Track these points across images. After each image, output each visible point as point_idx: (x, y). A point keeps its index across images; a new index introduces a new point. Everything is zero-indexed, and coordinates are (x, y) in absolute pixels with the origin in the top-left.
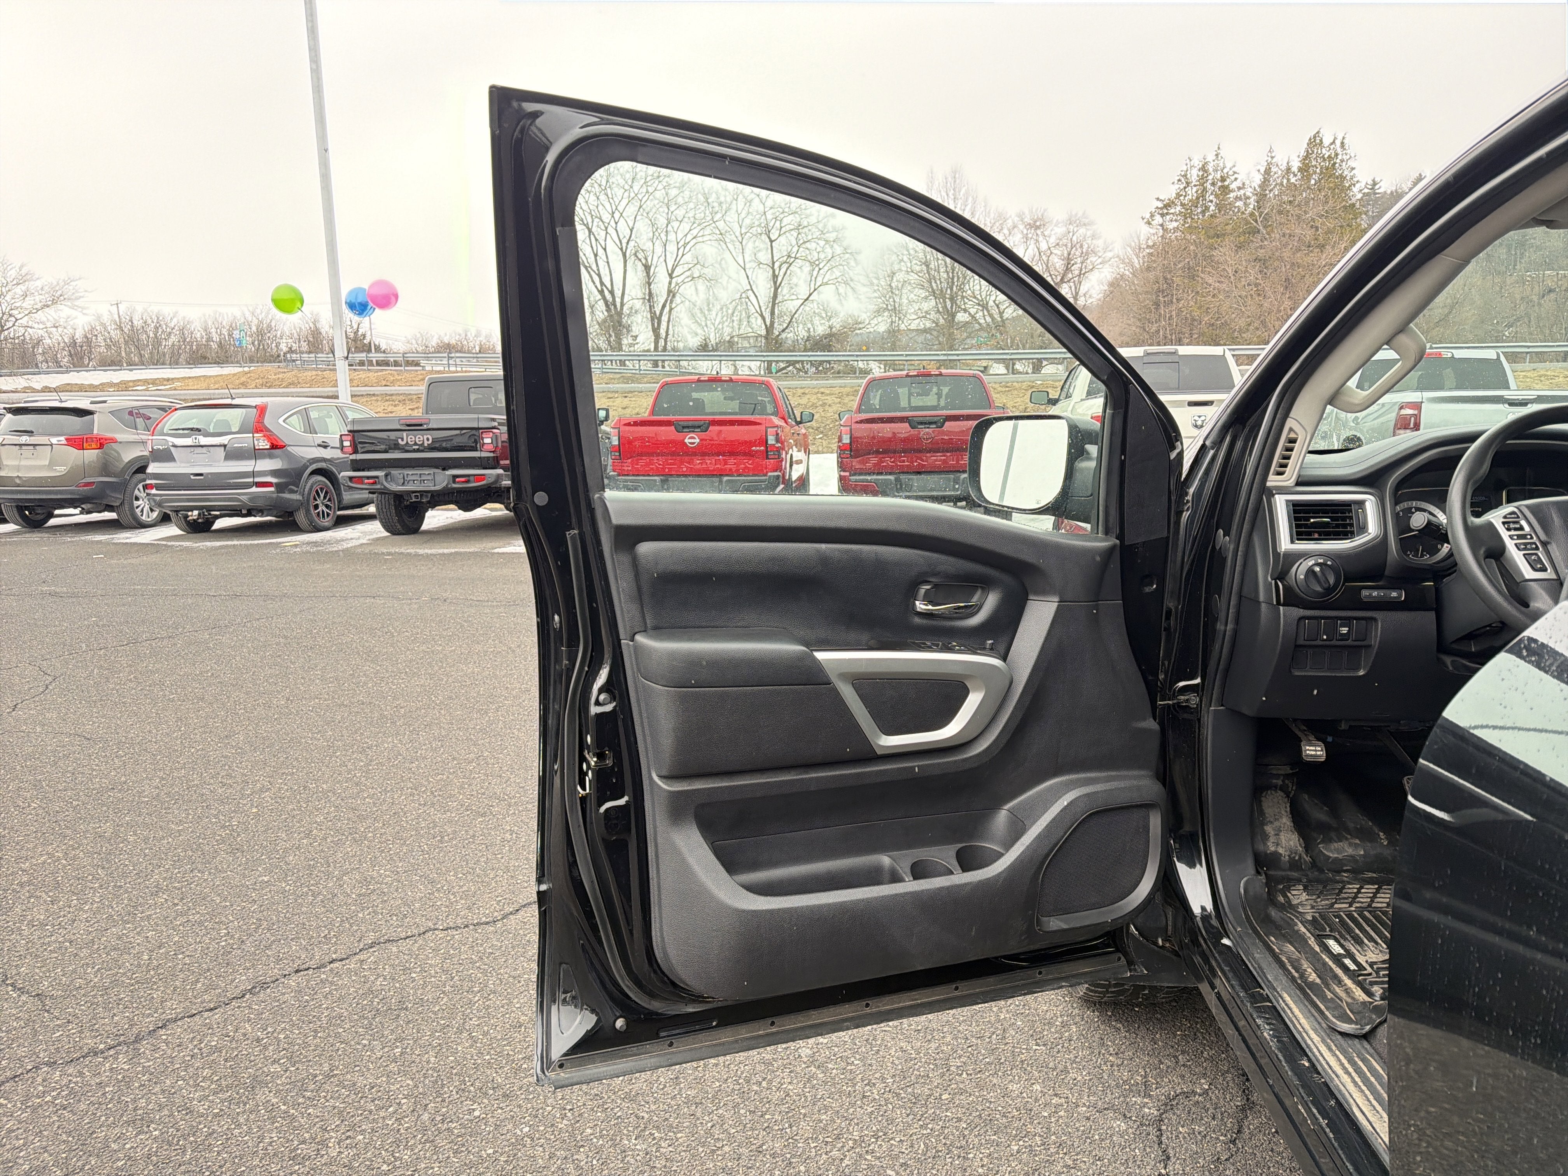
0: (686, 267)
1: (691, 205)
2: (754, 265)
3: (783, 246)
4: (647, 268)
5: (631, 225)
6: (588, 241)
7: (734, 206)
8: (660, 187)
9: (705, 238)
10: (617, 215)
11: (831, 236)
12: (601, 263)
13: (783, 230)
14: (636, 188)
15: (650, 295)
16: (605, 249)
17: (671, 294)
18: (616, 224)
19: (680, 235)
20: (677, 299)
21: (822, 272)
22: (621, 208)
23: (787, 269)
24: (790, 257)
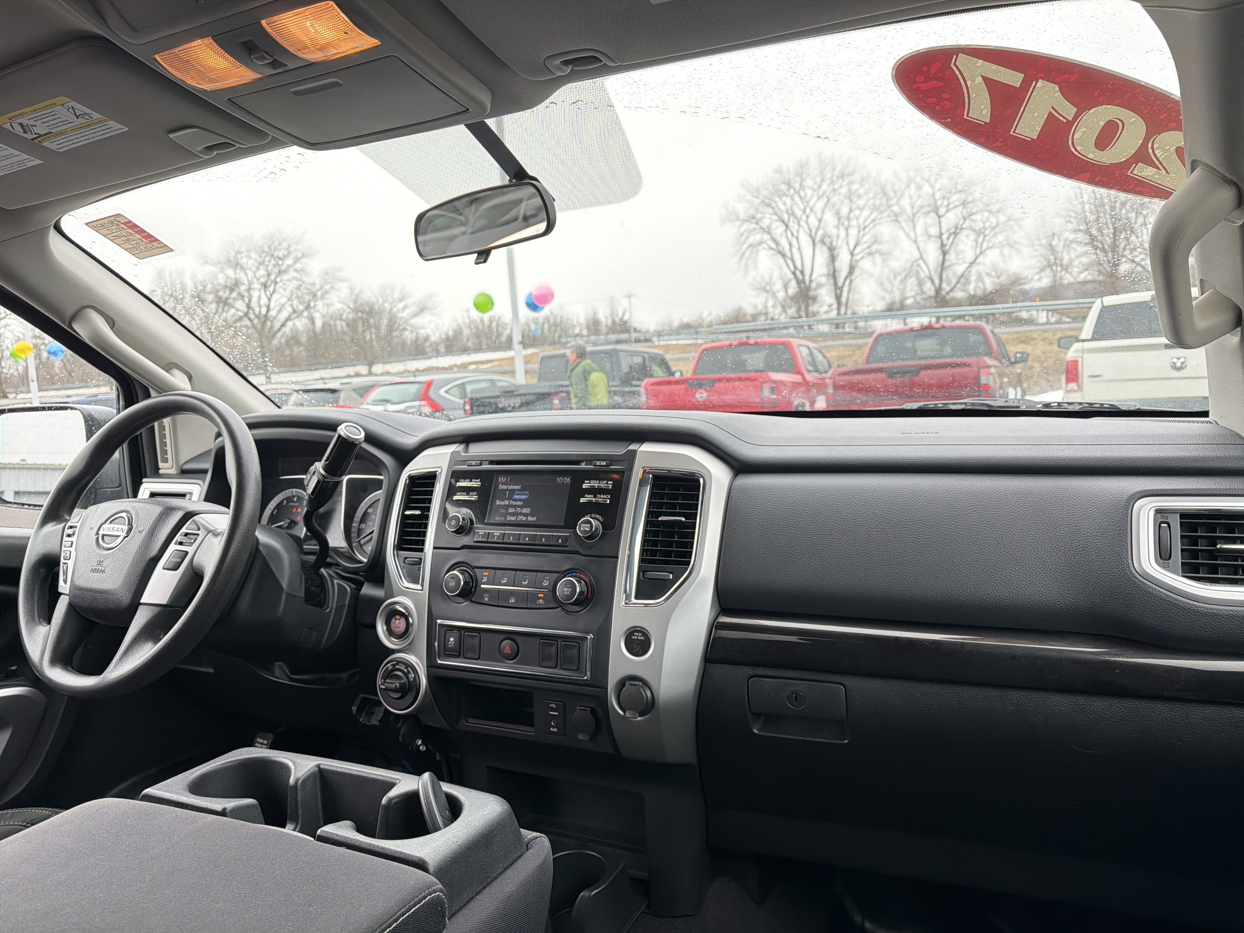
0: (866, 245)
1: (871, 195)
2: (925, 238)
3: (950, 219)
4: (831, 249)
5: (819, 217)
6: (784, 234)
7: (907, 193)
8: (844, 184)
9: (883, 221)
10: (808, 210)
11: (995, 208)
12: (795, 251)
13: (951, 206)
14: (824, 187)
15: (835, 271)
16: (797, 238)
17: (852, 269)
18: (807, 217)
19: (861, 220)
20: (857, 272)
21: (987, 238)
22: (811, 204)
23: (954, 238)
24: (956, 229)
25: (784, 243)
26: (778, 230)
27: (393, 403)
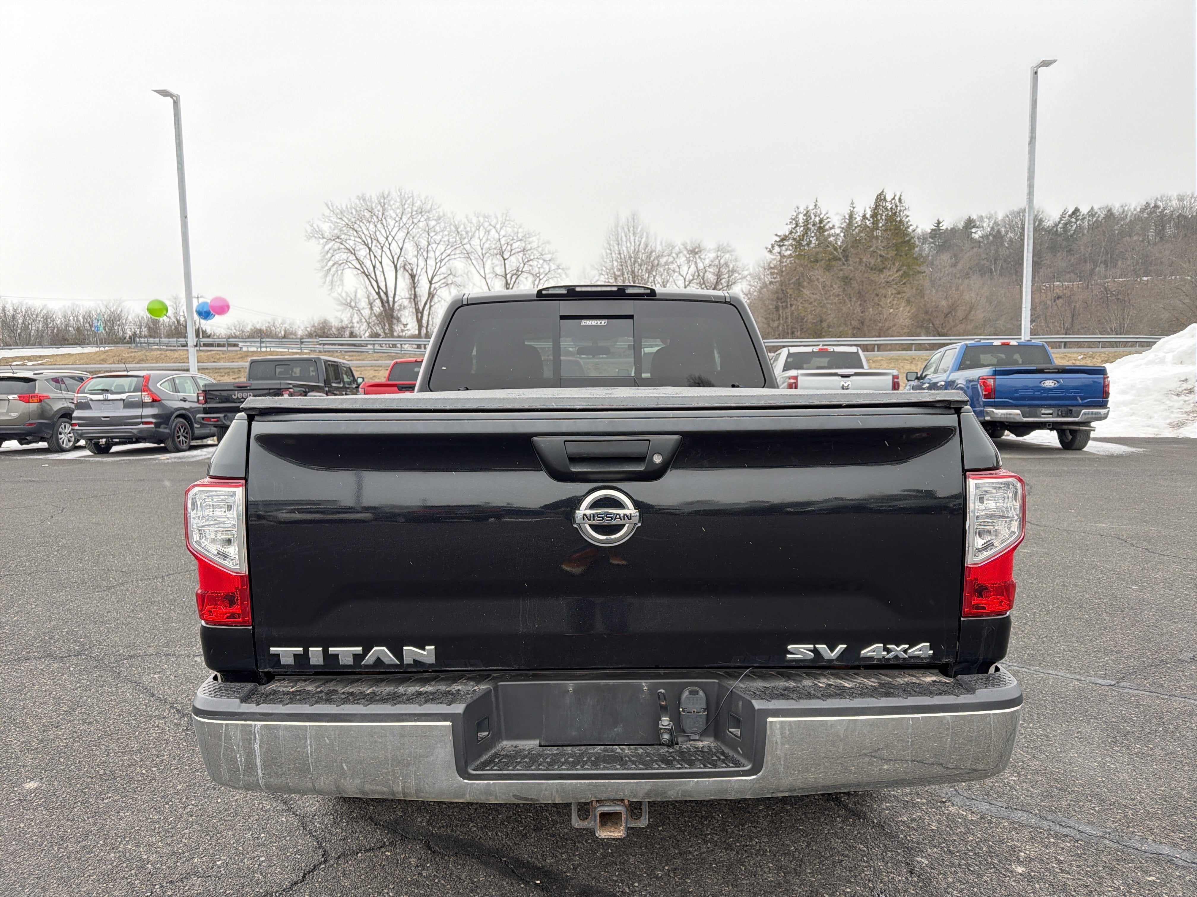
0: (442, 276)
1: (446, 233)
2: (492, 275)
3: (513, 262)
4: (413, 276)
5: (401, 246)
6: (368, 256)
7: (477, 235)
8: (422, 219)
9: (456, 256)
10: (390, 239)
11: (548, 257)
12: (378, 273)
13: (513, 252)
14: (404, 220)
15: (415, 296)
16: (381, 263)
17: (431, 295)
18: (390, 244)
19: (438, 253)
20: (436, 299)
21: (541, 281)
22: (393, 234)
23: (516, 279)
24: (518, 271)
25: (368, 263)
26: (363, 252)
27: (113, 393)
